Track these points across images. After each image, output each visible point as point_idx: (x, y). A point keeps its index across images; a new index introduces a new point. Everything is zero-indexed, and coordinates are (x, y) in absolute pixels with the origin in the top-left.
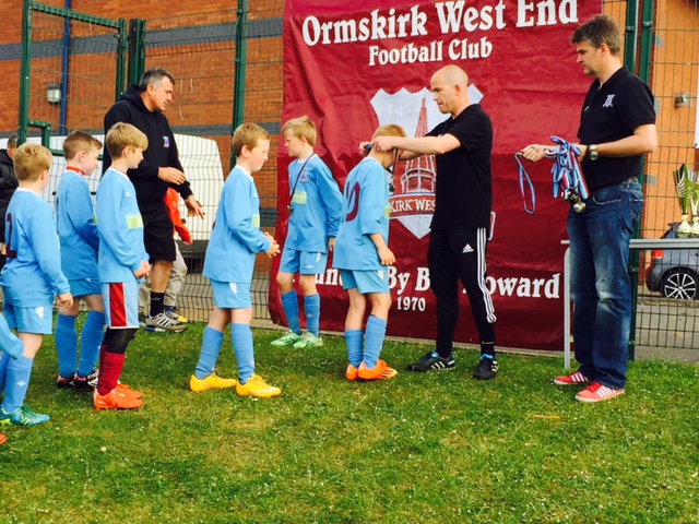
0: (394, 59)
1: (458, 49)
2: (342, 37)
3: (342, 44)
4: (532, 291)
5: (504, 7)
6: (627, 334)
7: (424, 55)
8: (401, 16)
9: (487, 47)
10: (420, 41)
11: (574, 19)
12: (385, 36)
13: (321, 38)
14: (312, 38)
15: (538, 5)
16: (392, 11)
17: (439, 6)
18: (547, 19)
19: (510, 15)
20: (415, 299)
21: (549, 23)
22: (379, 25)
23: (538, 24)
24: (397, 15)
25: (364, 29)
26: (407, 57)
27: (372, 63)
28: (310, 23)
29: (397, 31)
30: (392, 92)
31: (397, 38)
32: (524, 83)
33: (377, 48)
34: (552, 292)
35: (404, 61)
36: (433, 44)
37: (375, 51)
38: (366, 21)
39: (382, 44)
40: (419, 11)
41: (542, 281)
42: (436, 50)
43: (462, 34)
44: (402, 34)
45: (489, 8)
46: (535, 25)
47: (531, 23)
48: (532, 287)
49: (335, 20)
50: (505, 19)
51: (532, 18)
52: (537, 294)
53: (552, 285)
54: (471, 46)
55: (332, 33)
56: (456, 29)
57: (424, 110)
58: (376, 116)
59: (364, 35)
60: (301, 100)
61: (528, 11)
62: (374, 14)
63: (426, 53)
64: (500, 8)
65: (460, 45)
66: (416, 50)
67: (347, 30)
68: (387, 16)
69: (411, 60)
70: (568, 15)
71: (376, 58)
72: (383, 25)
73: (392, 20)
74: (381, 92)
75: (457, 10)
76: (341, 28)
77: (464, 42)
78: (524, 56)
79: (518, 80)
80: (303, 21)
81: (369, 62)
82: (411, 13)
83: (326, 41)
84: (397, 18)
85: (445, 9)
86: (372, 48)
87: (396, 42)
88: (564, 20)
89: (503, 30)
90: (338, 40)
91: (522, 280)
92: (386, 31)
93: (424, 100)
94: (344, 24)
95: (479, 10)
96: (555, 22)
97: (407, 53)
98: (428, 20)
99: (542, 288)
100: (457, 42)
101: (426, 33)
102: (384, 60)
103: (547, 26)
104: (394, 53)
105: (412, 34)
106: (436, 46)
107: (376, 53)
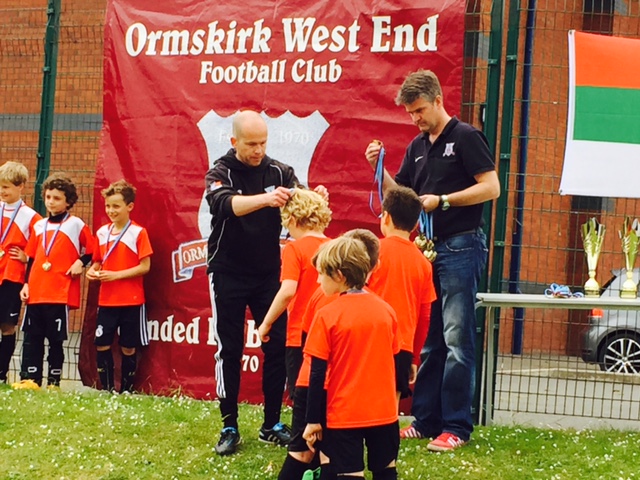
0: (230, 78)
2: (170, 49)
3: (170, 56)
5: (358, 28)
7: (265, 75)
8: (242, 30)
9: (335, 71)
10: (261, 59)
11: (432, 46)
13: (145, 48)
14: (135, 48)
15: (395, 29)
16: (233, 24)
17: (287, 22)
18: (404, 45)
19: (365, 40)
21: (406, 49)
22: (215, 40)
24: (238, 29)
25: (198, 42)
26: (244, 76)
27: (203, 80)
28: (136, 30)
29: (236, 46)
30: (225, 115)
31: (236, 54)
33: (210, 63)
35: (241, 80)
36: (275, 63)
37: (208, 67)
38: (202, 32)
39: (220, 60)
42: (278, 70)
43: (309, 54)
44: (242, 49)
45: (342, 29)
46: (391, 50)
47: (386, 49)
49: (165, 29)
50: (358, 41)
51: (388, 43)
54: (317, 68)
56: (302, 48)
59: (197, 48)
61: (384, 35)
62: (212, 26)
63: (267, 73)
64: (354, 29)
65: (306, 65)
66: (255, 69)
67: (176, 42)
68: (227, 29)
69: (249, 80)
70: (427, 43)
71: (209, 75)
72: (221, 39)
73: (231, 34)
74: (212, 115)
75: (306, 28)
76: (171, 38)
77: (310, 63)
79: (368, 110)
80: (126, 28)
81: (200, 79)
82: (254, 27)
83: (151, 51)
84: (237, 32)
85: (293, 25)
86: (204, 64)
87: (236, 59)
88: (422, 47)
89: (356, 53)
90: (165, 52)
92: (224, 45)
94: (176, 34)
95: (330, 30)
96: (412, 49)
97: (245, 72)
98: (272, 36)
100: (302, 62)
101: (268, 50)
102: (218, 78)
103: (403, 52)
104: (230, 71)
105: (253, 51)
106: (278, 64)
107: (210, 70)
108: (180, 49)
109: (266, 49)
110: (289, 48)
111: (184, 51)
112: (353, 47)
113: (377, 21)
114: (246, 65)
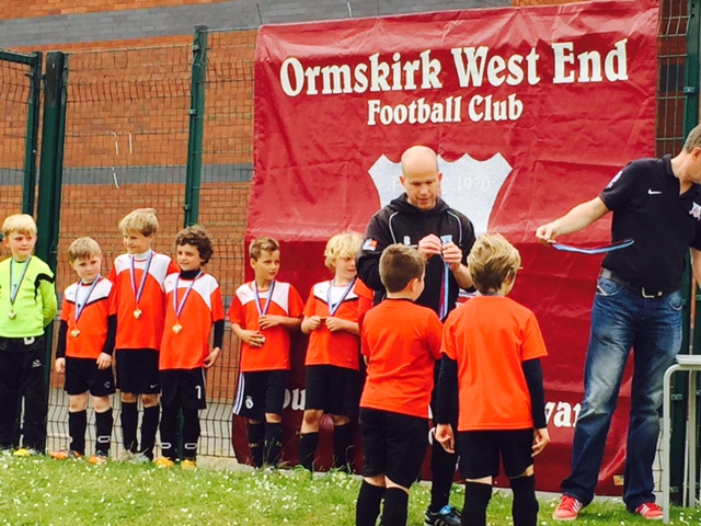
0: (400, 118)
1: (480, 108)
2: (332, 87)
5: (537, 57)
7: (437, 114)
8: (408, 63)
9: (516, 107)
10: (433, 96)
11: (623, 75)
12: (388, 88)
13: (305, 87)
14: (293, 85)
15: (579, 57)
16: (397, 57)
17: (456, 53)
18: (590, 74)
19: (545, 67)
21: (593, 80)
22: (380, 74)
23: (580, 80)
24: (403, 61)
25: (360, 77)
26: (416, 116)
27: (371, 122)
28: (290, 66)
29: (403, 82)
30: (395, 160)
31: (403, 90)
33: (378, 102)
35: (412, 120)
36: (449, 100)
37: (376, 106)
38: (363, 67)
39: (384, 98)
40: (432, 57)
43: (486, 88)
44: (411, 85)
45: (519, 58)
46: (576, 80)
47: (571, 79)
48: (573, 414)
49: (323, 65)
50: (540, 71)
51: (572, 73)
54: (496, 104)
55: (319, 81)
56: (478, 82)
58: (376, 190)
59: (361, 85)
61: (567, 64)
62: (374, 59)
63: (441, 111)
64: (533, 58)
65: (484, 101)
66: (427, 107)
68: (391, 62)
69: (422, 120)
70: (616, 71)
71: (377, 116)
72: (386, 74)
73: (397, 67)
74: (383, 160)
75: (479, 59)
76: (331, 75)
77: (488, 99)
79: (555, 150)
80: (281, 64)
81: (368, 120)
82: (420, 59)
84: (402, 66)
85: (464, 56)
86: (371, 103)
88: (612, 77)
89: (536, 86)
90: (327, 90)
91: (561, 405)
92: (390, 81)
94: (335, 69)
95: (506, 59)
96: (600, 79)
97: (416, 110)
98: (442, 70)
100: (479, 98)
102: (387, 118)
103: (590, 83)
108: (342, 86)
109: (438, 85)
110: (464, 82)
111: (348, 89)
112: (534, 79)
113: (558, 48)
114: (417, 103)
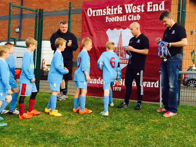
1: (131, 18)
2: (98, 14)
3: (98, 16)
4: (151, 85)
5: (144, 6)
6: (178, 98)
7: (121, 19)
8: (115, 8)
9: (139, 17)
10: (120, 15)
11: (163, 9)
12: (110, 14)
13: (93, 14)
14: (90, 14)
15: (153, 5)
16: (112, 7)
17: (126, 5)
18: (156, 9)
19: (145, 8)
20: (118, 88)
21: (156, 10)
22: (109, 11)
23: (153, 11)
24: (114, 8)
25: (104, 12)
26: (116, 20)
27: (107, 21)
28: (89, 10)
29: (114, 13)
30: (112, 30)
31: (114, 14)
32: (149, 27)
33: (108, 17)
34: (156, 86)
35: (115, 21)
36: (124, 16)
37: (108, 18)
38: (105, 9)
39: (109, 16)
40: (120, 7)
41: (154, 83)
42: (125, 18)
43: (132, 13)
44: (115, 13)
45: (140, 6)
46: (152, 11)
47: (151, 10)
48: (151, 84)
49: (96, 9)
50: (144, 9)
51: (152, 9)
52: (152, 86)
53: (157, 84)
54: (134, 17)
55: (95, 13)
56: (130, 12)
57: (121, 35)
58: (108, 36)
59: (104, 14)
60: (87, 32)
61: (150, 7)
62: (107, 8)
63: (122, 19)
64: (143, 6)
65: (131, 16)
66: (119, 18)
67: (100, 12)
68: (111, 8)
69: (118, 21)
70: (162, 8)
71: (108, 20)
72: (110, 11)
73: (112, 9)
74: (109, 30)
75: (131, 7)
76: (98, 12)
77: (133, 16)
78: (150, 19)
79: (147, 26)
80: (87, 10)
82: (118, 7)
83: (94, 15)
84: (114, 9)
85: (127, 6)
86: (107, 17)
87: (114, 16)
88: (161, 9)
89: (143, 12)
90: (97, 15)
91: (148, 82)
92: (111, 12)
93: (121, 32)
94: (99, 10)
95: (137, 7)
96: (158, 10)
97: (116, 18)
98: (122, 9)
99: (154, 85)
100: (130, 16)
101: (122, 13)
102: (110, 20)
104: (113, 19)
105: (118, 13)
106: (125, 16)
107: (108, 19)
108: (100, 14)
109: (121, 13)
110: (127, 12)
111: (102, 15)
112: (143, 11)
113: (149, 3)
